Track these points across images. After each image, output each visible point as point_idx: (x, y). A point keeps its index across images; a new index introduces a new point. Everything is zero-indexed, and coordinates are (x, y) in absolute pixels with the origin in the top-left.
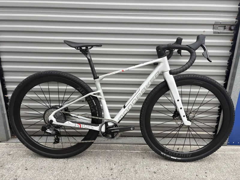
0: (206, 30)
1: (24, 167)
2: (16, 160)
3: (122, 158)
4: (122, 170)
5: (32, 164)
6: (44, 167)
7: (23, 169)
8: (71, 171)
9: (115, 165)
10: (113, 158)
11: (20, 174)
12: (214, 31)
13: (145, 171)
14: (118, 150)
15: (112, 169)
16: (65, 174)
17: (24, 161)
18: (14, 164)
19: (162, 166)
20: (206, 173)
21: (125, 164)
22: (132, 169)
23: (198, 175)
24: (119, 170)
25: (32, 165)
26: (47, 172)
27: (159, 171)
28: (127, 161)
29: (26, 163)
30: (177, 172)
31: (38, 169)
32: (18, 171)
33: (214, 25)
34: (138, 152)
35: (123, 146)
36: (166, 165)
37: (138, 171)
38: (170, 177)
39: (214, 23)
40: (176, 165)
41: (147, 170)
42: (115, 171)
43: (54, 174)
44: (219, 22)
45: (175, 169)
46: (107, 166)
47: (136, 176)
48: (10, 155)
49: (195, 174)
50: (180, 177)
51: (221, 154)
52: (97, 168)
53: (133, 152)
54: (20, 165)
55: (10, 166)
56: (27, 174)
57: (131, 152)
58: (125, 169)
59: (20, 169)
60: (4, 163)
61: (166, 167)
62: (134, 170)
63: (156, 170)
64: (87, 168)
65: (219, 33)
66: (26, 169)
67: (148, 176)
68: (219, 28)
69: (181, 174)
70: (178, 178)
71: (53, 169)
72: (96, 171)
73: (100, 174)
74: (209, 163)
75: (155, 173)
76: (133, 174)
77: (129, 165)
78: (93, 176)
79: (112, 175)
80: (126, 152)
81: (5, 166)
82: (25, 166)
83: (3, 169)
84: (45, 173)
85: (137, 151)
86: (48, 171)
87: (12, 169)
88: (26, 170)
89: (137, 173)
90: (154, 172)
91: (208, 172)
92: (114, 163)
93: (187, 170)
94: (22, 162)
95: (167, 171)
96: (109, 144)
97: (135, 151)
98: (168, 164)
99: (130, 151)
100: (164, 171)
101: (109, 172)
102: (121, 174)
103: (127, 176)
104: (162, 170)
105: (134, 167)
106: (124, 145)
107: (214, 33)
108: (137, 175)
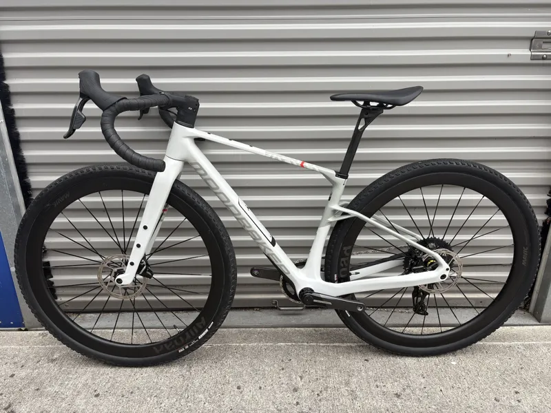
0: (514, 52)
1: (91, 391)
2: (68, 374)
3: (315, 362)
4: (321, 392)
5: (109, 382)
6: (138, 388)
7: (89, 395)
8: (201, 396)
9: (301, 379)
10: (294, 362)
11: (84, 407)
12: (533, 53)
13: (374, 393)
14: (303, 342)
15: (295, 390)
16: (189, 404)
17: (89, 375)
18: (66, 383)
19: (411, 378)
20: (517, 393)
21: (325, 376)
22: (343, 389)
23: (498, 397)
24: (313, 391)
25: (109, 384)
26: (146, 400)
27: (408, 391)
28: (329, 369)
29: (93, 379)
30: (450, 392)
31: (124, 394)
32: (78, 401)
33: (532, 39)
34: (352, 345)
35: (314, 332)
36: (422, 375)
37: (358, 393)
38: (433, 407)
39: (532, 35)
40: (445, 377)
41: (379, 389)
42: (305, 393)
43: (163, 405)
44: (544, 32)
45: (443, 386)
46: (284, 381)
47: (354, 404)
48: (53, 361)
49: (492, 396)
50: (459, 405)
51: (544, 345)
52: (260, 388)
53: (339, 347)
54: (80, 385)
55: (56, 388)
56: (101, 408)
57: (336, 346)
58: (326, 389)
59: (82, 396)
60: (42, 383)
61: (423, 380)
62: (347, 390)
63: (399, 390)
64: (239, 388)
65: (543, 59)
66: (97, 396)
67: (383, 404)
68: (545, 46)
69: (459, 399)
70: (454, 407)
71: (158, 391)
72: (259, 394)
73: (270, 403)
74: (522, 368)
75: (398, 396)
76: (346, 401)
77: (335, 379)
78: (253, 407)
79: (298, 403)
80: (323, 346)
81: (45, 388)
82: (94, 387)
83: (41, 395)
84: (141, 403)
85: (349, 344)
86: (149, 399)
87: (63, 396)
88: (95, 399)
89: (355, 398)
90: (396, 394)
91: (521, 390)
92: (300, 374)
93: (473, 388)
94: (85, 377)
95: (426, 390)
96: (280, 329)
97: (345, 345)
98: (425, 375)
99: (332, 345)
100: (418, 392)
101: (290, 398)
102: (320, 400)
103: (333, 405)
104: (415, 389)
105: (347, 384)
106: (317, 329)
107: (533, 58)
108: (358, 404)
